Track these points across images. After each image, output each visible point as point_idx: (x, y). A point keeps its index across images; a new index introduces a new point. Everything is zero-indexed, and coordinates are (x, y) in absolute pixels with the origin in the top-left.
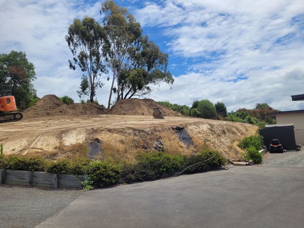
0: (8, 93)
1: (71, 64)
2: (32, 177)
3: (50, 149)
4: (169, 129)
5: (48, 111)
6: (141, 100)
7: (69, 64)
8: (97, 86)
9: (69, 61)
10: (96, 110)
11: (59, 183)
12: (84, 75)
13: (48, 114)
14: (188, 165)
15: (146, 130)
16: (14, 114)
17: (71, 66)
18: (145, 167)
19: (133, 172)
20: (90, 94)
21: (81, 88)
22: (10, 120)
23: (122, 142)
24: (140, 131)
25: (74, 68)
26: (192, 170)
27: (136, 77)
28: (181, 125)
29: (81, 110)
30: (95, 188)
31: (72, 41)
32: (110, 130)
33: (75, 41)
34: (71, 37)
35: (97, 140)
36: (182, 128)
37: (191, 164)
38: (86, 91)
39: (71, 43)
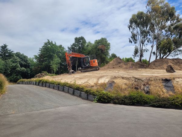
0: (95, 58)
1: (130, 40)
2: (81, 93)
3: (92, 84)
4: (160, 80)
5: (114, 66)
6: (170, 59)
7: (129, 41)
8: (144, 51)
9: (129, 39)
10: (139, 66)
11: (87, 98)
12: (136, 46)
13: (113, 67)
14: (155, 102)
15: (142, 79)
16: (96, 68)
17: (130, 41)
18: (126, 98)
19: (118, 99)
20: (139, 56)
21: (134, 53)
22: (95, 70)
23: (126, 84)
24: (139, 79)
25: (132, 42)
26: (157, 105)
27: (166, 45)
28: (170, 78)
29: (130, 66)
30: (97, 102)
31: (132, 27)
32: (123, 78)
33: (133, 27)
34: (131, 25)
35: (113, 82)
36: (169, 80)
37: (158, 102)
38: (137, 55)
39: (131, 28)
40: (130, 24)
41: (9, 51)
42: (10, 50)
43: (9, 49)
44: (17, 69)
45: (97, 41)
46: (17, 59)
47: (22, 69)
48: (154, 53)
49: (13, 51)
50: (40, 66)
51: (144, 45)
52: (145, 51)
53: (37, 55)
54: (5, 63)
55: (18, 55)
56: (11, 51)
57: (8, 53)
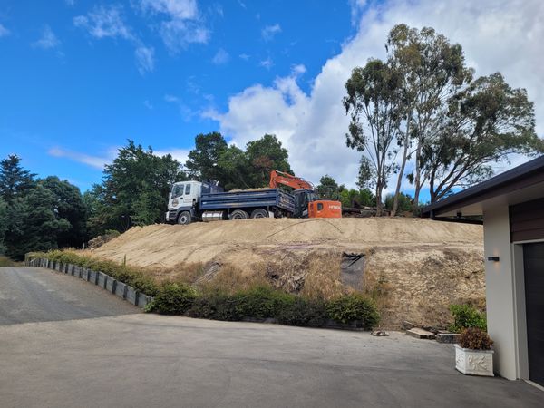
4: (338, 255)
7: (346, 141)
8: (389, 171)
9: (347, 137)
11: (137, 301)
12: (363, 157)
17: (349, 142)
20: (376, 186)
21: (360, 178)
25: (353, 146)
31: (353, 103)
34: (351, 97)
36: (361, 255)
38: (370, 181)
39: (351, 105)
40: (348, 96)
41: (23, 175)
42: (25, 172)
43: (23, 170)
44: (47, 223)
45: (252, 143)
46: (48, 196)
47: (59, 223)
48: (411, 177)
49: (34, 175)
50: (105, 215)
51: (389, 155)
52: (392, 172)
53: (100, 183)
54: (10, 207)
55: (52, 183)
56: (30, 173)
57: (20, 180)
